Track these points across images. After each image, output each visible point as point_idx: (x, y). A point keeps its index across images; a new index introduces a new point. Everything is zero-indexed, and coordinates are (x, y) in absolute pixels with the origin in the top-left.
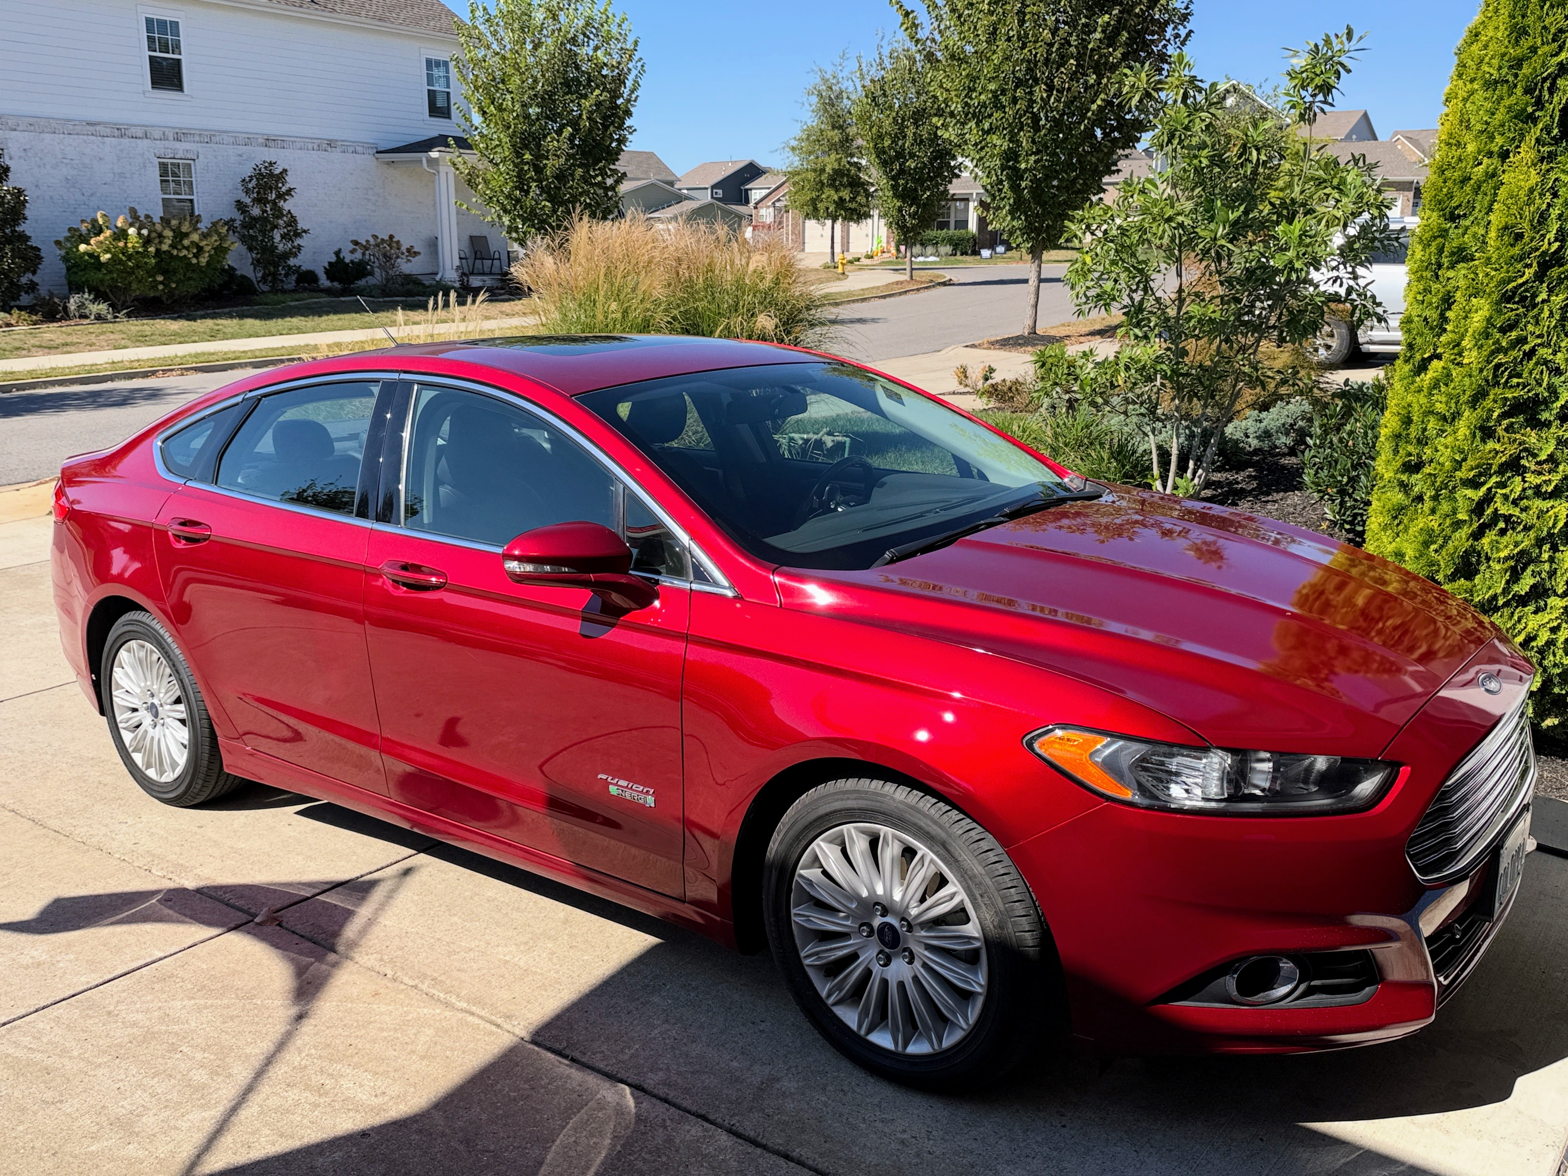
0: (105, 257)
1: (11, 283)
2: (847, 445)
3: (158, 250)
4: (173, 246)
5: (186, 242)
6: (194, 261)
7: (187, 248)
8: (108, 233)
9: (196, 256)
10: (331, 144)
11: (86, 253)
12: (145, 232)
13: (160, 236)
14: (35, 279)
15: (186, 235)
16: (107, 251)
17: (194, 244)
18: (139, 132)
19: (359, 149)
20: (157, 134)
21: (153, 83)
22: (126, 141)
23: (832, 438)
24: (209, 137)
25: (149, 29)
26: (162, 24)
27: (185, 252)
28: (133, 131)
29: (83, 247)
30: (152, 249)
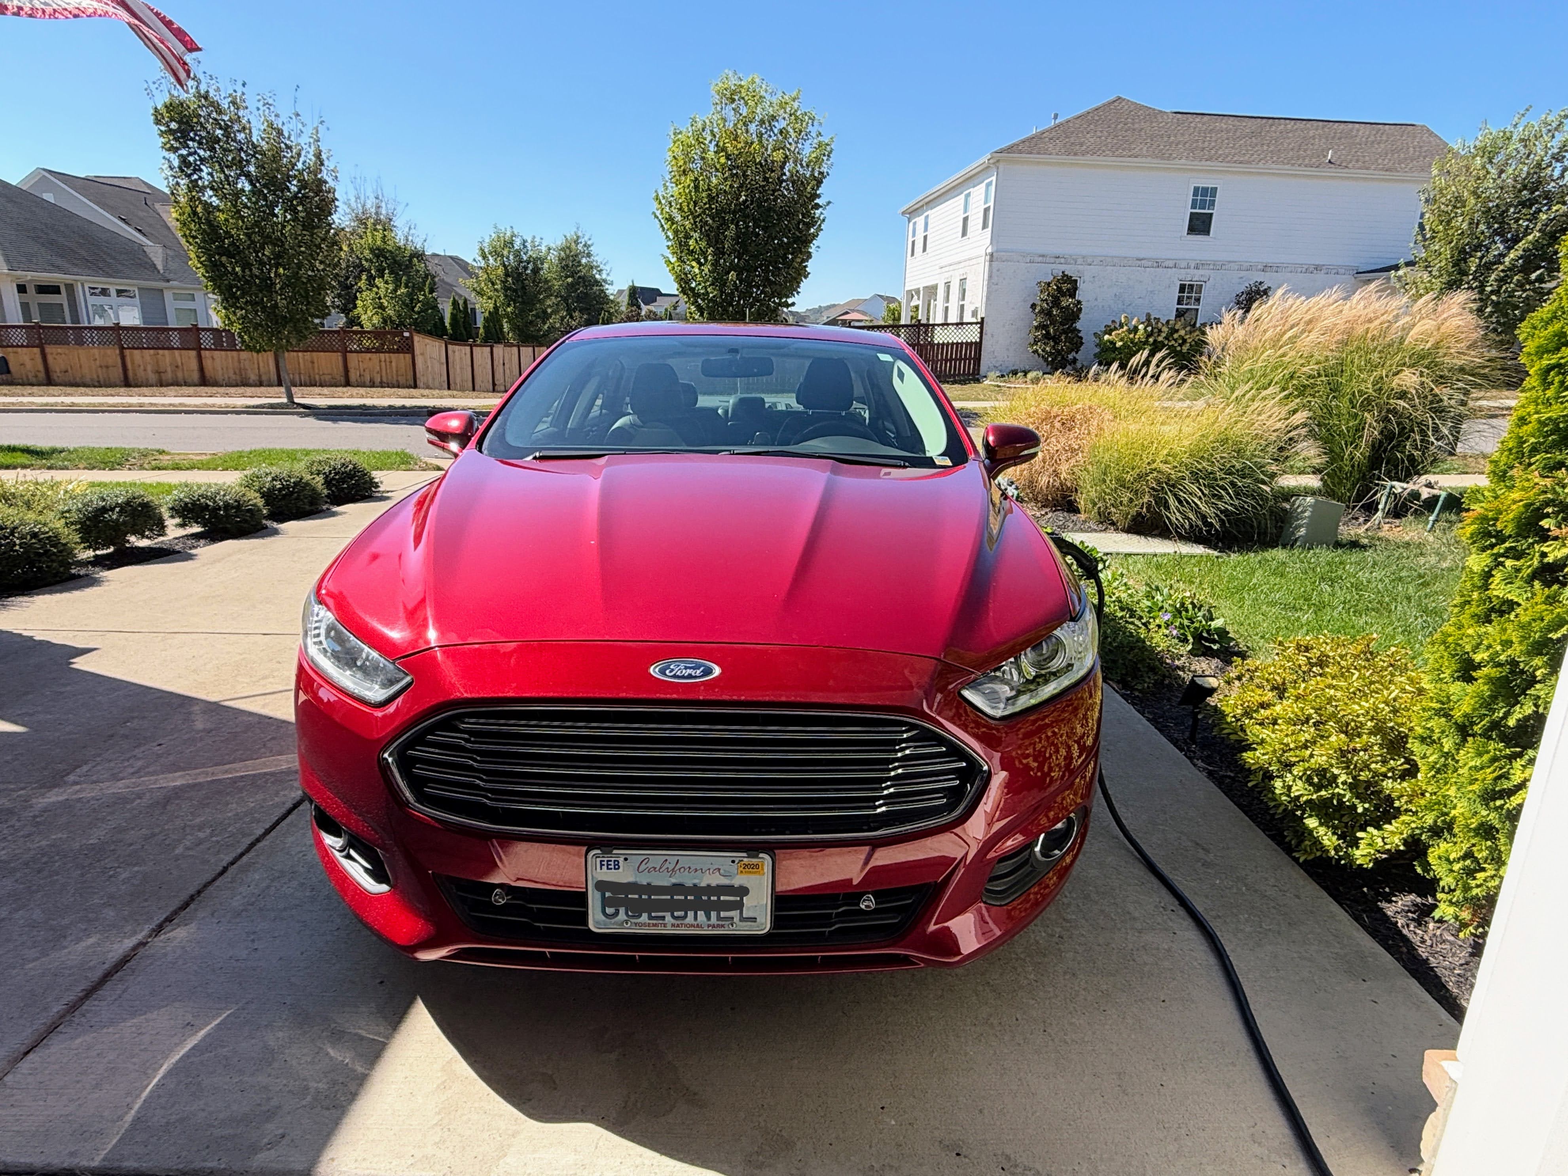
0: (1119, 344)
1: (1063, 358)
2: (1441, 499)
3: (1155, 341)
4: (1166, 338)
5: (1176, 336)
6: (1179, 348)
7: (1176, 340)
8: (1125, 328)
9: (1180, 345)
10: (1318, 268)
11: (1109, 341)
12: (1149, 329)
13: (1160, 331)
14: (1077, 356)
15: (1177, 331)
16: (1121, 340)
17: (1181, 337)
18: (1171, 263)
19: (1342, 271)
20: (1183, 264)
21: (1189, 229)
22: (1160, 270)
23: (1429, 490)
24: (1218, 266)
25: (1195, 194)
26: (1205, 190)
27: (1173, 342)
28: (1167, 263)
29: (1106, 337)
30: (1151, 340)
